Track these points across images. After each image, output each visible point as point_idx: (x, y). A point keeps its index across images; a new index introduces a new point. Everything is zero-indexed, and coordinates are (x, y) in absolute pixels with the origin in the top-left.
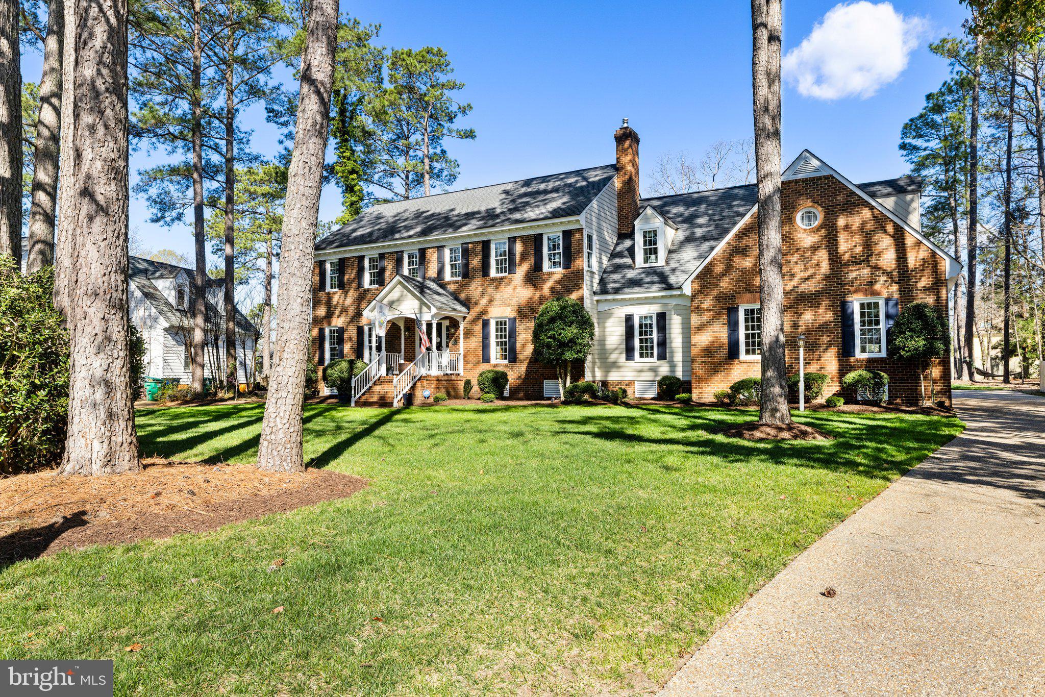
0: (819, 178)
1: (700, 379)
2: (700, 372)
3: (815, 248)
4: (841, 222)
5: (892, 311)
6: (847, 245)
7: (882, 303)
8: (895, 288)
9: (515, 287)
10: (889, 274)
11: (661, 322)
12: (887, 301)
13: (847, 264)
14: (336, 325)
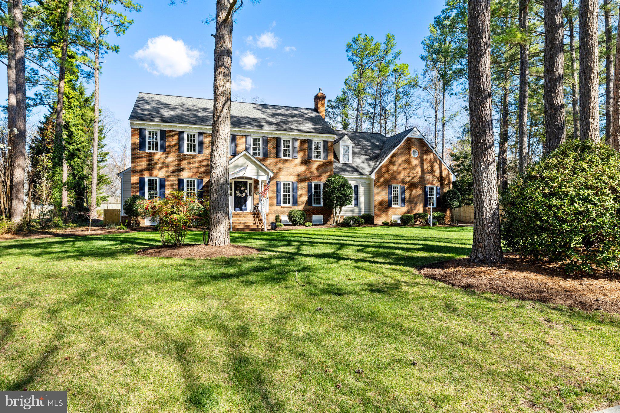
0: (419, 139)
1: (377, 216)
2: (377, 212)
3: (416, 166)
4: (425, 157)
5: (438, 191)
6: (426, 166)
7: (435, 188)
8: (439, 183)
9: (296, 165)
10: (438, 178)
11: (356, 189)
12: (437, 187)
13: (426, 173)
14: (156, 176)
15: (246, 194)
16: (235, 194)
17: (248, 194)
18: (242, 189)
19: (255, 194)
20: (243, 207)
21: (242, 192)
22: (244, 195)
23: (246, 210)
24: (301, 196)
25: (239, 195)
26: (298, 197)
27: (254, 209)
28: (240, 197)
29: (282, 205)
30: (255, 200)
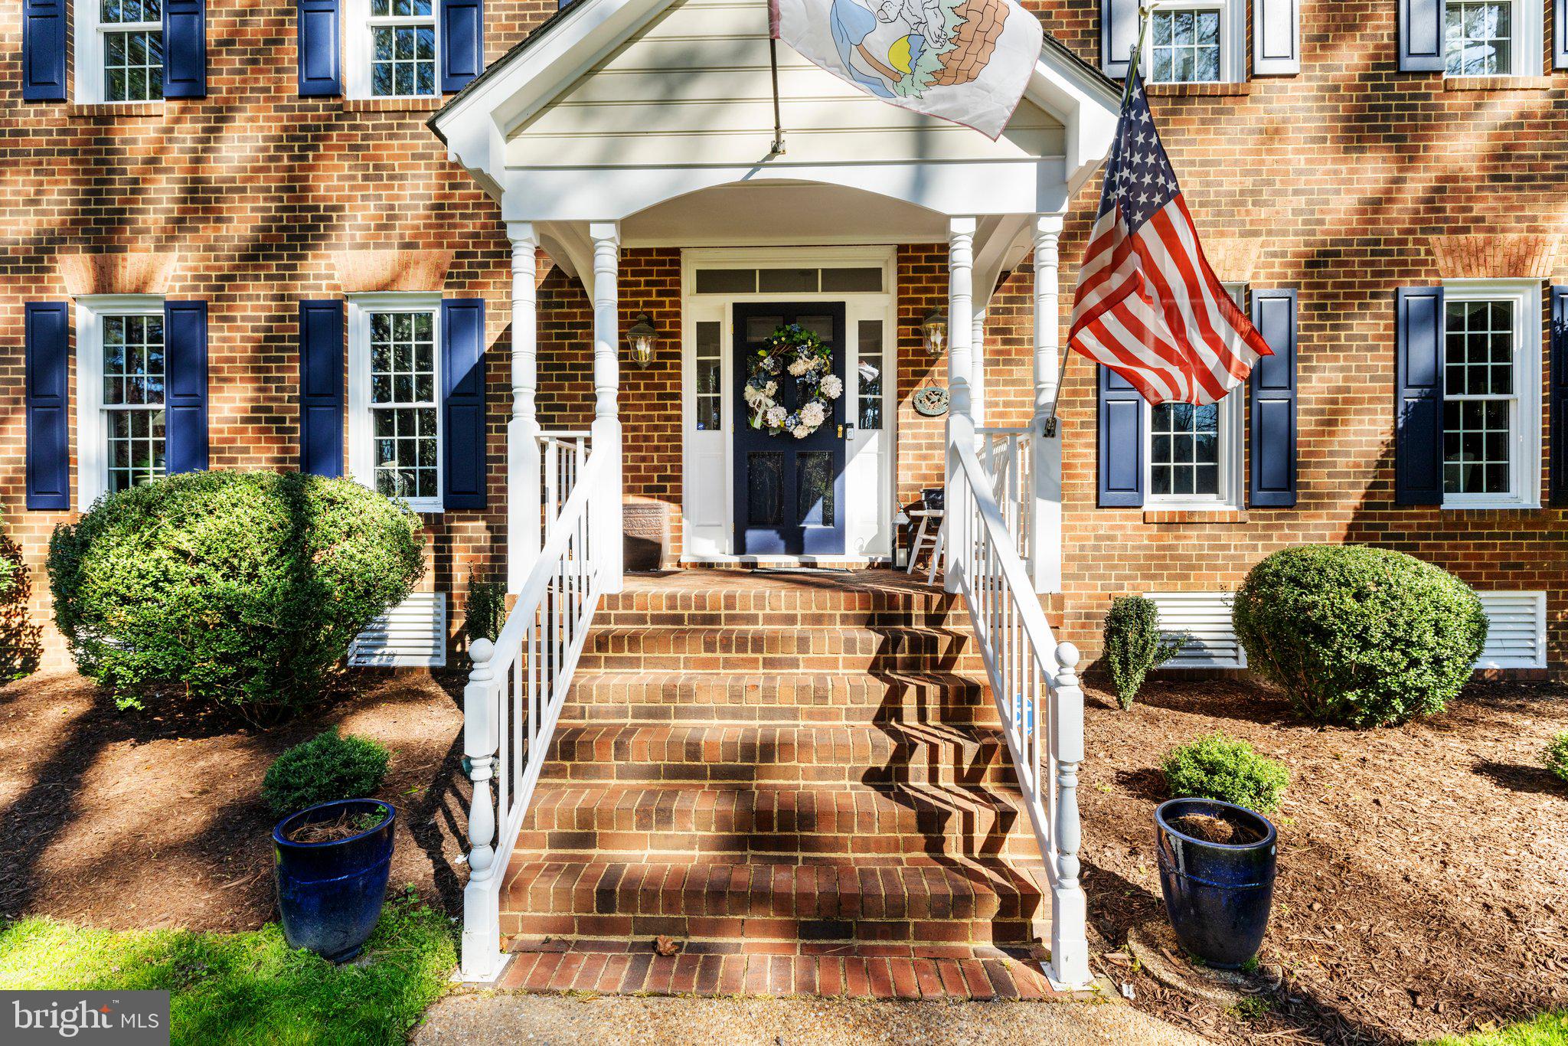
14: (140, 290)
15: (835, 407)
16: (743, 409)
17: (852, 413)
18: (798, 368)
19: (906, 412)
20: (812, 523)
21: (793, 395)
22: (813, 415)
23: (835, 540)
24: (1331, 419)
25: (776, 416)
26: (1304, 423)
27: (905, 536)
28: (785, 435)
29: (1156, 504)
30: (906, 458)
